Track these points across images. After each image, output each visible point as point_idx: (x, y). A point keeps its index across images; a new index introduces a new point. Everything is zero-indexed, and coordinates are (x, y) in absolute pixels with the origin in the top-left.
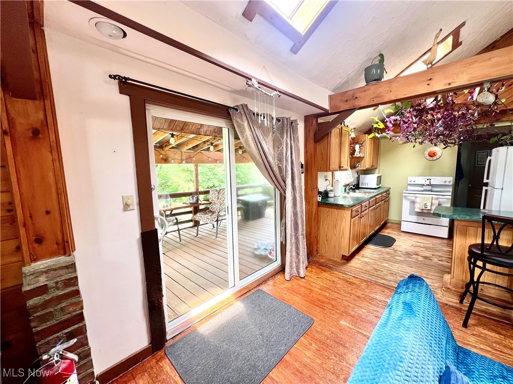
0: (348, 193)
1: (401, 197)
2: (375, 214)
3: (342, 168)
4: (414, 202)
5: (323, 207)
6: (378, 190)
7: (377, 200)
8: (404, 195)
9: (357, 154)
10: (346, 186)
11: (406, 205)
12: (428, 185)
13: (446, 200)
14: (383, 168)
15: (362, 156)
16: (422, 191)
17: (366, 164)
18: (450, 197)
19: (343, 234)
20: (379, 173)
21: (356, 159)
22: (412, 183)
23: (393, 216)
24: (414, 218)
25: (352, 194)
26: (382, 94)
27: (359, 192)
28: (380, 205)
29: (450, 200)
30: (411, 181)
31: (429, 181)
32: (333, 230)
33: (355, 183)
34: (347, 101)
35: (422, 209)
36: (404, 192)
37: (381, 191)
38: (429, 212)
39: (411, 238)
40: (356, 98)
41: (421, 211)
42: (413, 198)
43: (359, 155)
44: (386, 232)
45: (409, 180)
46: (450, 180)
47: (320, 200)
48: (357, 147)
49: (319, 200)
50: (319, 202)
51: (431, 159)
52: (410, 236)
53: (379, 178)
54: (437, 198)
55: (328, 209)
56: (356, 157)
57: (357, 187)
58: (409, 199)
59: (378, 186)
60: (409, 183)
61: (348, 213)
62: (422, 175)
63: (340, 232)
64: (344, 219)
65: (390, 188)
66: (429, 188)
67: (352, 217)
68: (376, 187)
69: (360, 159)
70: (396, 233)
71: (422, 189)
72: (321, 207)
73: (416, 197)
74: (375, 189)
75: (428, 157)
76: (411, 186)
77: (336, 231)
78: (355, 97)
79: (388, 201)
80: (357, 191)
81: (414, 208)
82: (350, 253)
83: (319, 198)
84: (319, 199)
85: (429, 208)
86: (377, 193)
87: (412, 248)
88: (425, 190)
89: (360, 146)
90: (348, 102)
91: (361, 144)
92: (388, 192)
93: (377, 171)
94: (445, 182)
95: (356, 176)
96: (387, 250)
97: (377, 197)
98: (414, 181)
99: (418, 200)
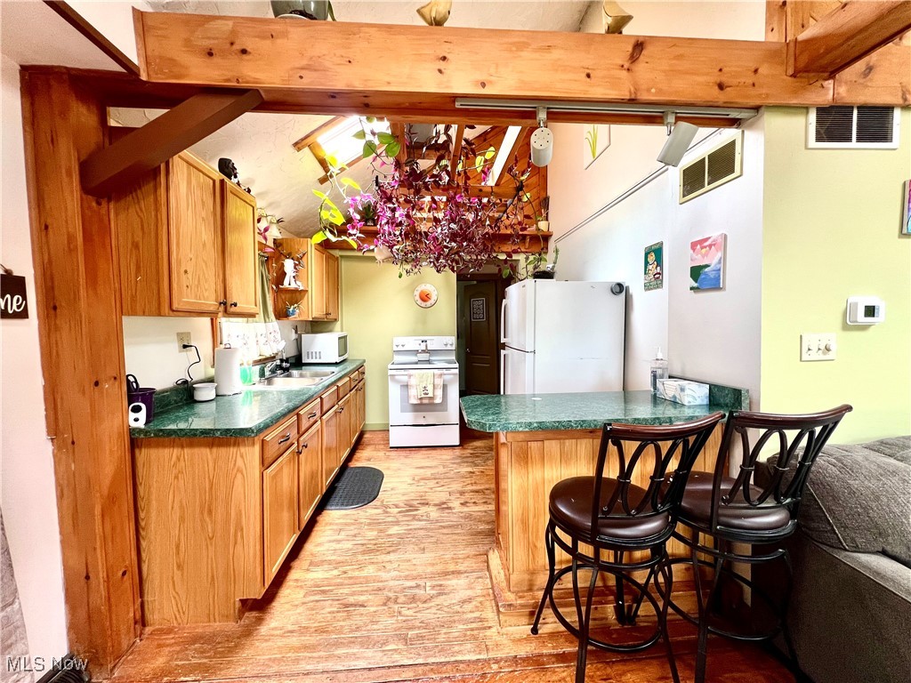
0: (269, 381)
1: (385, 378)
2: (339, 426)
3: (233, 309)
4: (407, 386)
5: (158, 445)
6: (341, 367)
7: (341, 390)
8: (391, 372)
9: (289, 283)
10: (263, 362)
11: (394, 391)
12: (423, 351)
13: (452, 376)
14: (350, 320)
15: (301, 288)
16: (416, 363)
17: (313, 306)
18: (457, 371)
19: (239, 528)
20: (342, 331)
21: (288, 296)
22: (400, 348)
23: (373, 419)
24: (409, 418)
25: (281, 383)
26: (327, 64)
27: (301, 376)
28: (348, 402)
29: (458, 376)
30: (397, 346)
31: (424, 343)
32: (203, 520)
33: (292, 352)
34: (210, 54)
35: (421, 399)
36: (390, 366)
37: (349, 367)
38: (431, 401)
39: (408, 461)
40: (244, 52)
41: (419, 402)
42: (405, 378)
43: (293, 286)
44: (363, 460)
45: (395, 343)
46: (451, 341)
47: (141, 424)
48: (289, 265)
49: (133, 424)
50: (132, 431)
51: (423, 304)
52: (406, 457)
53: (343, 340)
54: (441, 375)
55: (176, 451)
56: (287, 291)
57: (296, 362)
58: (398, 381)
59: (342, 359)
60: (396, 349)
61: (250, 455)
62: (414, 333)
63: (227, 521)
64: (239, 476)
65: (364, 361)
66: (425, 356)
67: (265, 464)
68: (338, 360)
69: (296, 296)
70: (381, 454)
71: (415, 359)
72: (149, 446)
73: (410, 376)
74: (336, 364)
75: (420, 302)
76: (399, 354)
77: (214, 523)
78: (237, 47)
79: (362, 389)
80: (295, 372)
81: (408, 397)
82: (267, 586)
83: (132, 416)
84: (138, 420)
85: (431, 395)
86: (340, 375)
87: (414, 488)
88: (420, 362)
89: (296, 265)
90: (215, 59)
91: (298, 259)
92: (360, 369)
93: (338, 325)
94: (446, 345)
95: (294, 336)
96: (370, 511)
97: (340, 384)
98: (403, 346)
99: (413, 382)
